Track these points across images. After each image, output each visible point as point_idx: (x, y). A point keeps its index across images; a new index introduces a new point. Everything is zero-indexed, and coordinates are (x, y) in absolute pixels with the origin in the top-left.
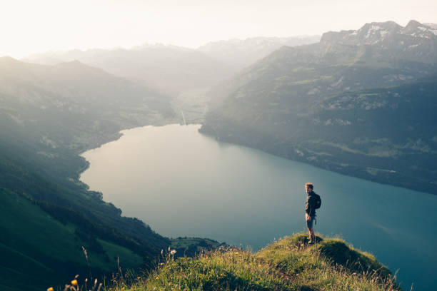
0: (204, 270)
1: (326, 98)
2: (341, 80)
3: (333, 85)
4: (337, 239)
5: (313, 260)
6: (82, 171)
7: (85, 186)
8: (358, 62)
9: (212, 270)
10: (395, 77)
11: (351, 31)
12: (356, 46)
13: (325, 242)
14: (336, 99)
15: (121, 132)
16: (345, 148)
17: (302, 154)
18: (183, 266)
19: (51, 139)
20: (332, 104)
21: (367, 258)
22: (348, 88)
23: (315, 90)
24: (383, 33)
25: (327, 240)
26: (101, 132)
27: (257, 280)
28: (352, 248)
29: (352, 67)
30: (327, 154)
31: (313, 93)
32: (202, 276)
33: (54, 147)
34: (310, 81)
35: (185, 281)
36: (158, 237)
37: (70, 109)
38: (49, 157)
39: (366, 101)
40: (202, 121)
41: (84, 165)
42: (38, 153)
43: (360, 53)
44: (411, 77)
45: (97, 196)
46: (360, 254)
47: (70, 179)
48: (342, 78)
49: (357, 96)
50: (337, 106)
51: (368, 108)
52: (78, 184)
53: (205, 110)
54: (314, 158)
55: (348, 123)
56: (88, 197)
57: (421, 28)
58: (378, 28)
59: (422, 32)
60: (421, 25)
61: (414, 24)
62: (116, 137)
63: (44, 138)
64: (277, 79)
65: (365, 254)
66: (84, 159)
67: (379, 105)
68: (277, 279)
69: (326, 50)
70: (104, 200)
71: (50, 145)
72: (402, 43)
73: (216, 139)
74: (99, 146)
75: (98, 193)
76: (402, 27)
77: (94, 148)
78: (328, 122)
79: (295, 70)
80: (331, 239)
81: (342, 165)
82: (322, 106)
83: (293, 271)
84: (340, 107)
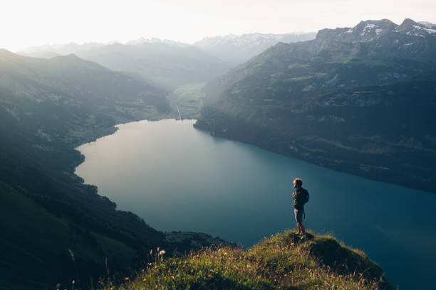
0: (192, 271)
1: (320, 95)
2: (335, 77)
3: (328, 82)
4: (329, 237)
5: (302, 260)
6: (77, 165)
7: (81, 180)
8: (352, 60)
9: (200, 271)
10: (390, 75)
11: (347, 29)
12: (351, 44)
13: (317, 239)
14: (330, 96)
15: (116, 126)
16: (339, 145)
17: (296, 150)
18: (171, 267)
19: (46, 132)
20: (326, 101)
21: (358, 255)
22: (342, 86)
23: (310, 87)
24: (378, 31)
25: (318, 237)
26: (96, 126)
27: (245, 281)
28: (343, 245)
29: (346, 64)
30: (321, 150)
31: (308, 90)
32: (190, 277)
33: (50, 140)
34: (304, 78)
35: (173, 283)
36: (152, 231)
37: (66, 102)
38: (44, 150)
39: (360, 98)
40: (198, 116)
41: (80, 159)
42: (33, 146)
43: (355, 51)
44: (405, 76)
45: (92, 189)
46: (351, 252)
47: (65, 173)
48: (337, 75)
49: (351, 94)
50: (332, 103)
51: (362, 105)
52: (73, 177)
53: (200, 105)
54: (307, 154)
55: (343, 120)
56: (83, 191)
57: (416, 27)
58: (373, 26)
59: (416, 30)
60: (416, 24)
61: (408, 22)
62: (111, 131)
63: (39, 131)
64: (272, 75)
65: (356, 251)
66: (80, 152)
67: (373, 103)
68: (265, 280)
69: (322, 47)
70: (98, 193)
71: (45, 138)
72: (397, 41)
73: (211, 134)
74: (95, 140)
75: (93, 186)
76: (397, 26)
77: (89, 142)
78: (322, 119)
79: (290, 67)
80: (322, 236)
81: (336, 161)
82: (317, 103)
83: (282, 270)
84: (334, 104)
